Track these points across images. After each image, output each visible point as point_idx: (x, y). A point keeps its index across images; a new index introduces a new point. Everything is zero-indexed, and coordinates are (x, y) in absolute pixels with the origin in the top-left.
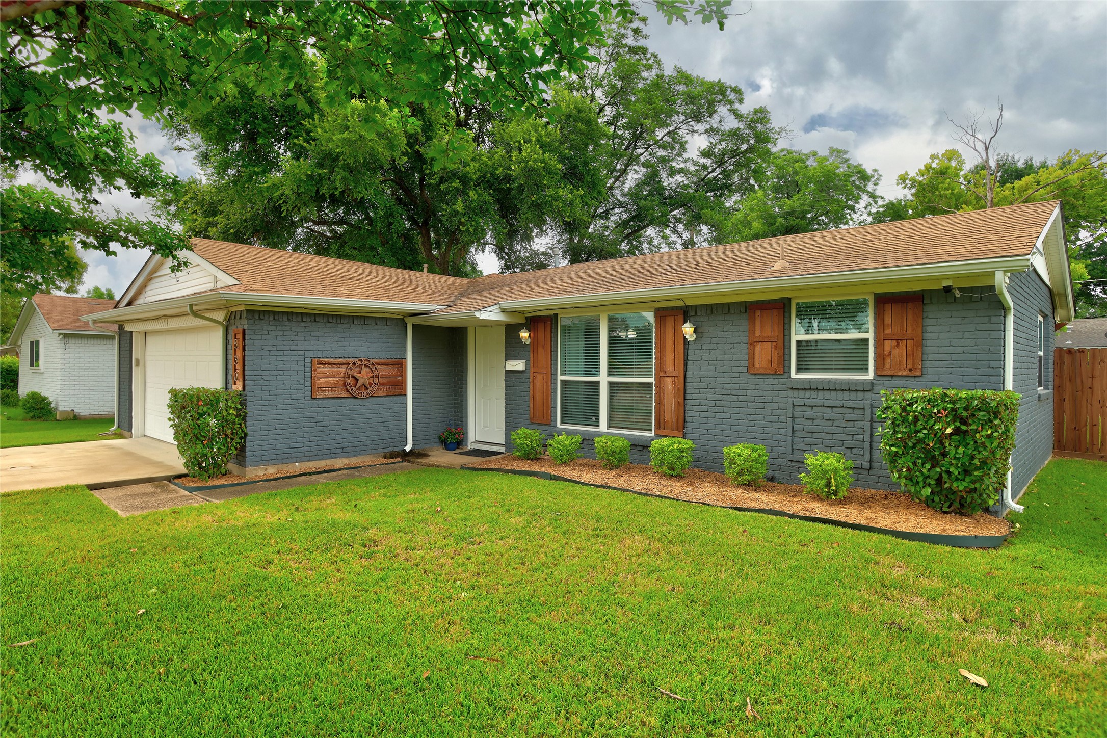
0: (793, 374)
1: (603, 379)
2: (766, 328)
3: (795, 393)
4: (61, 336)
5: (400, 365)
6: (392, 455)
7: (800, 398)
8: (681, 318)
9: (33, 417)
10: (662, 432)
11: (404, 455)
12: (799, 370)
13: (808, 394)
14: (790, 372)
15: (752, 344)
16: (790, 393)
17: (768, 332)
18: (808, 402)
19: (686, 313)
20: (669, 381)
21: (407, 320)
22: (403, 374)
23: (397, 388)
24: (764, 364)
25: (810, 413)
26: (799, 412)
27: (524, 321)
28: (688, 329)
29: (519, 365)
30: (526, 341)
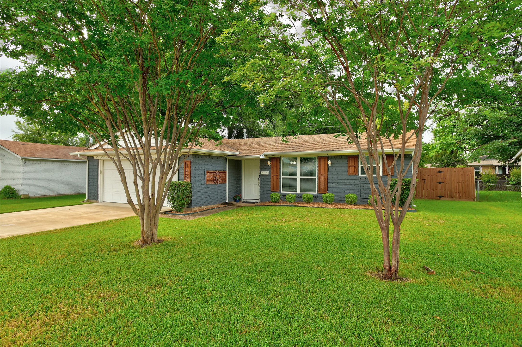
0: (360, 175)
1: (299, 177)
2: (352, 162)
3: (361, 180)
4: (23, 160)
5: (225, 173)
6: (223, 204)
7: (362, 181)
8: (327, 159)
9: (9, 198)
10: (320, 192)
11: (226, 203)
12: (361, 174)
13: (365, 180)
14: (359, 174)
15: (349, 167)
16: (360, 180)
17: (353, 164)
18: (365, 182)
19: (328, 158)
20: (322, 177)
21: (227, 157)
22: (225, 176)
23: (224, 180)
24: (352, 173)
25: (365, 185)
26: (362, 185)
27: (268, 158)
28: (329, 162)
29: (267, 173)
30: (270, 165)
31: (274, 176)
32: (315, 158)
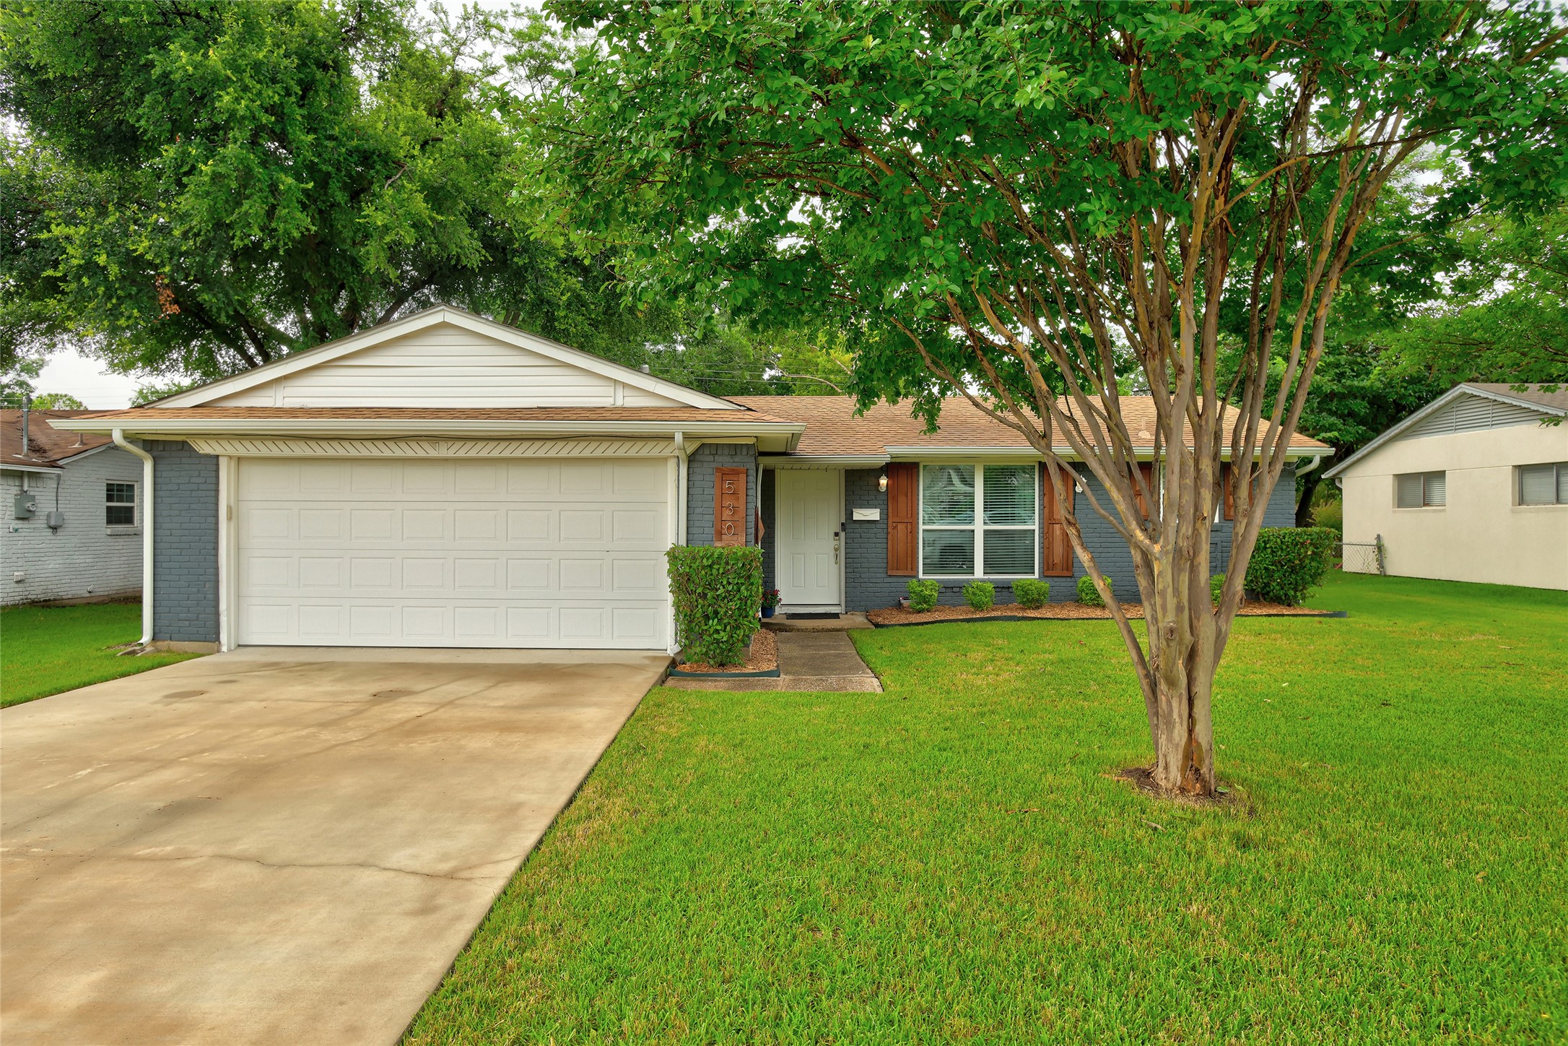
1: (979, 527)
10: (1048, 574)
20: (1057, 527)
27: (881, 467)
29: (873, 514)
30: (883, 489)
31: (900, 526)
32: (1033, 467)
